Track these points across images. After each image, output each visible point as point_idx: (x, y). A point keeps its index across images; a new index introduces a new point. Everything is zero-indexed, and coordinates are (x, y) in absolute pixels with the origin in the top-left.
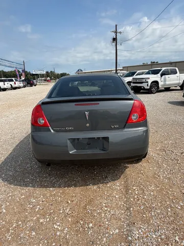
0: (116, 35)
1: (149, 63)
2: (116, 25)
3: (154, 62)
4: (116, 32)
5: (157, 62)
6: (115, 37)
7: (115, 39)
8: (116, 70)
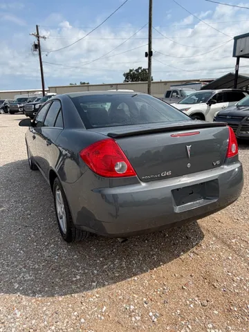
0: (38, 40)
1: (78, 84)
2: (37, 26)
3: (84, 83)
4: (38, 36)
5: (88, 83)
6: (37, 43)
7: (37, 46)
8: (43, 91)
